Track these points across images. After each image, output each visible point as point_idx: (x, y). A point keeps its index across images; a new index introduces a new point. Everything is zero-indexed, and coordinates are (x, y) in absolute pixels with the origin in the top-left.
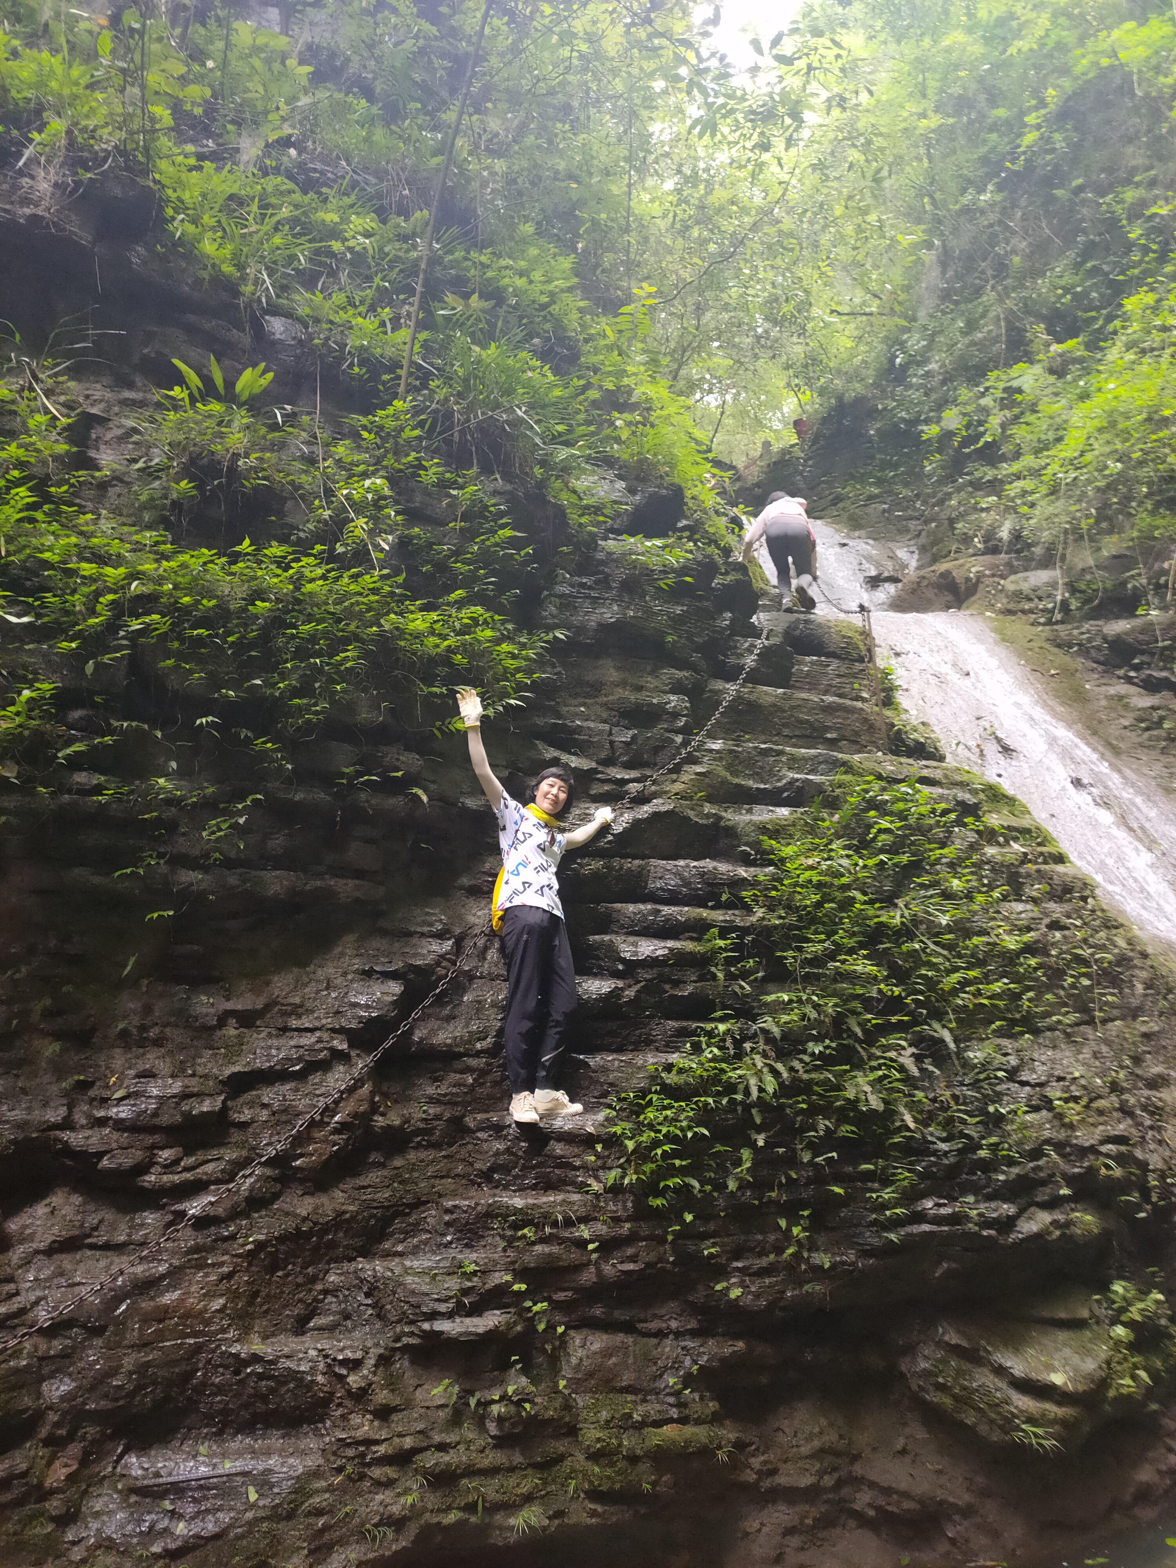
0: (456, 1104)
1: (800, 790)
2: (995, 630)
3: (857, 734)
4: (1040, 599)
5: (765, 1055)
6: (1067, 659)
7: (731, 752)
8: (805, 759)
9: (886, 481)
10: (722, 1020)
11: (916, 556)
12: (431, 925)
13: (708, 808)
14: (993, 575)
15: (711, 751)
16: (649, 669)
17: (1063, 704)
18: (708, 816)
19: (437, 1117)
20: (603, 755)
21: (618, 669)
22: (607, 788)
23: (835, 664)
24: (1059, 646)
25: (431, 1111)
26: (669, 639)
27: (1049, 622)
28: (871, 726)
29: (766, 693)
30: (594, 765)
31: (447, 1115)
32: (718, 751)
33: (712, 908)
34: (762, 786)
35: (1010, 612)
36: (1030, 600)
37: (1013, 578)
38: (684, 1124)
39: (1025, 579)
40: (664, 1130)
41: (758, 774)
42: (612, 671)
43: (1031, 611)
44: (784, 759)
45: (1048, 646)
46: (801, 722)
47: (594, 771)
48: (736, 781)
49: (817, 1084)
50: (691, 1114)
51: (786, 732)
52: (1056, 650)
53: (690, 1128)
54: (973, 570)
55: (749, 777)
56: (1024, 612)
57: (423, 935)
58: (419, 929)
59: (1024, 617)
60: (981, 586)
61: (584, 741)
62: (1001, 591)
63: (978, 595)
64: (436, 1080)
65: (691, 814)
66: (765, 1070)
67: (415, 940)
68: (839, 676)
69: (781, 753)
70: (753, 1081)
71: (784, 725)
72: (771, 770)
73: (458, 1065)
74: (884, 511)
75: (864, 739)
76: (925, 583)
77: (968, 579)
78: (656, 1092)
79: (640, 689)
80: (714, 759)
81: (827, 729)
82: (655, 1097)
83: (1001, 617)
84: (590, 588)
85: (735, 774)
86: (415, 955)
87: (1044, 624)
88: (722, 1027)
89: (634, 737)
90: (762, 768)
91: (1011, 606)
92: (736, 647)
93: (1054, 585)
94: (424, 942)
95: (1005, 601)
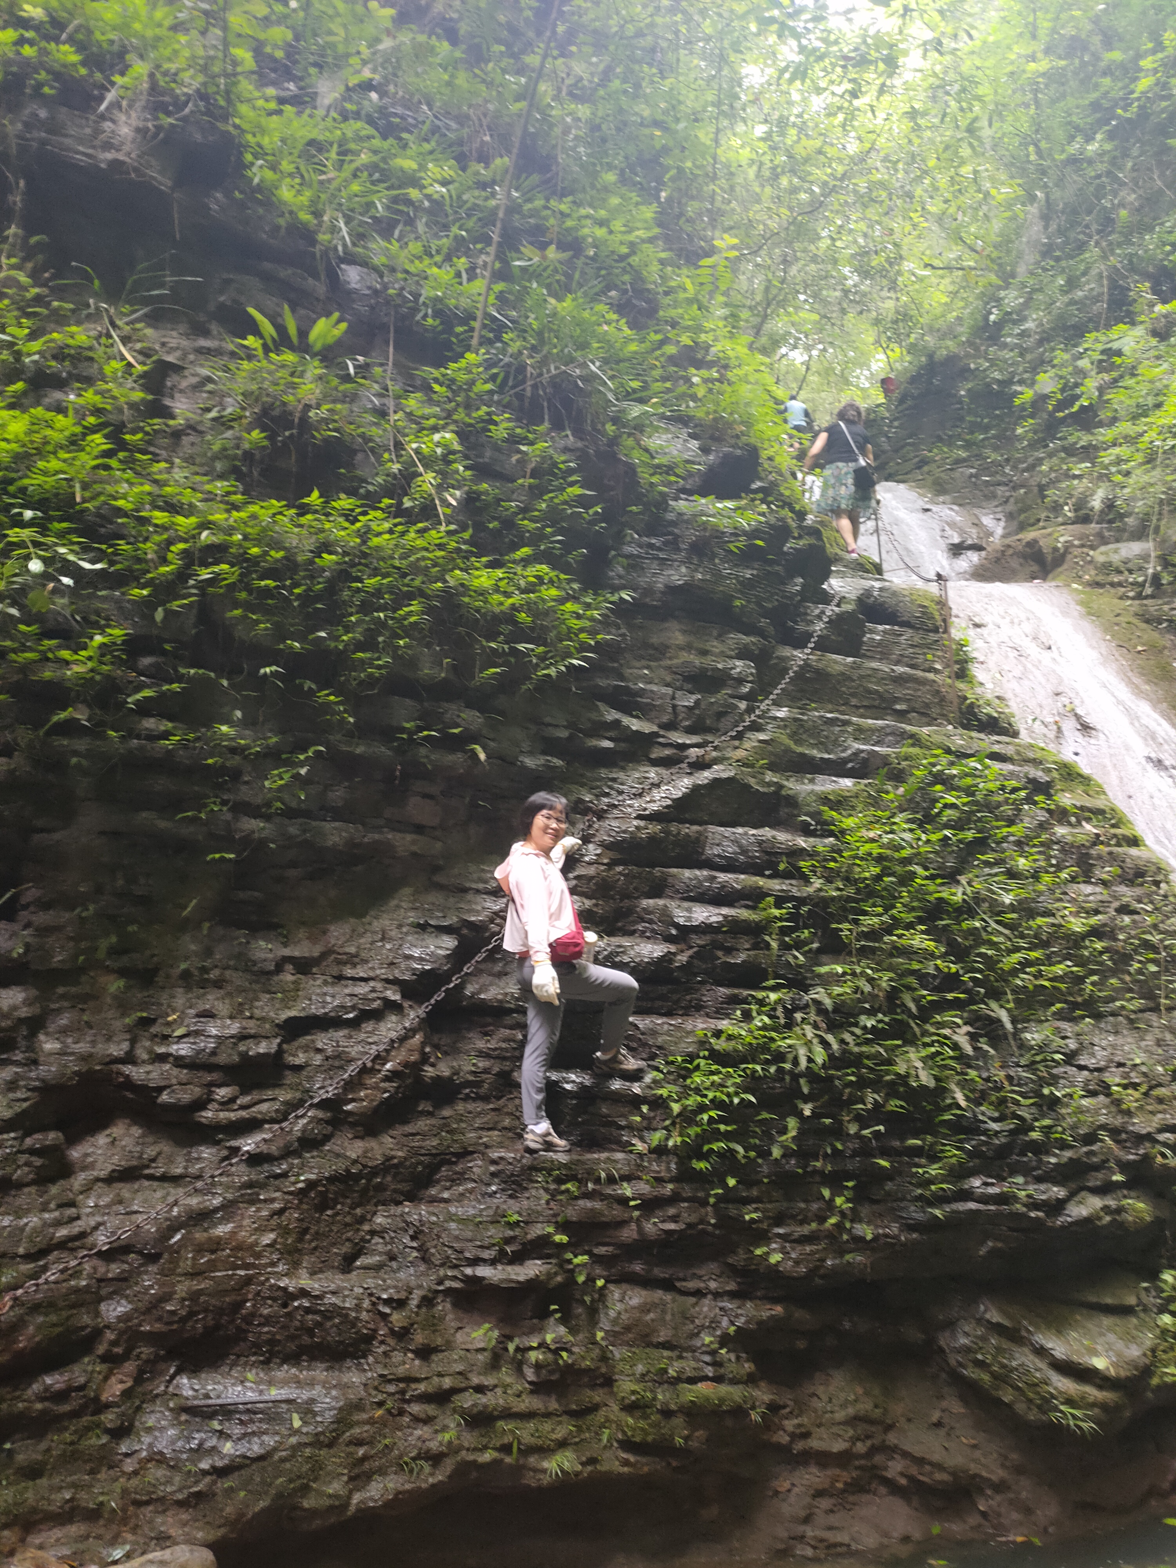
0: (505, 1059)
1: (865, 761)
2: (1081, 603)
3: (927, 706)
4: (1130, 571)
5: (816, 1026)
6: (1156, 635)
7: (796, 720)
8: (873, 730)
9: (974, 444)
10: (774, 989)
11: (1002, 524)
12: (486, 882)
13: (770, 777)
14: (1082, 546)
15: (775, 718)
16: (715, 633)
17: (1149, 682)
18: (769, 784)
19: (486, 1071)
20: (665, 719)
21: (684, 632)
22: (667, 752)
23: (909, 632)
24: (1147, 621)
25: (480, 1065)
26: (737, 603)
27: (1139, 596)
28: (943, 699)
29: (835, 662)
30: (655, 729)
31: (496, 1069)
32: (782, 719)
33: (769, 877)
34: (826, 756)
35: (1098, 585)
36: (1120, 572)
37: (1103, 549)
38: (731, 1090)
39: (1116, 551)
40: (711, 1095)
41: (821, 743)
42: (677, 634)
43: (1120, 584)
44: (850, 729)
45: (1135, 621)
46: (870, 692)
47: (655, 735)
48: (800, 750)
49: (868, 1058)
50: (738, 1080)
51: (854, 701)
52: (1144, 626)
53: (737, 1094)
54: (1062, 539)
55: (813, 746)
56: (1113, 585)
57: (478, 891)
58: (474, 886)
59: (1113, 591)
60: (1069, 557)
61: (648, 704)
62: (1090, 562)
63: (1065, 566)
64: (486, 1034)
65: (752, 781)
66: (815, 1041)
67: (470, 896)
68: (912, 646)
69: (846, 723)
70: (802, 1052)
71: (853, 695)
72: (836, 740)
73: (508, 1020)
74: (971, 476)
75: (935, 711)
76: (1011, 551)
77: (1056, 549)
78: (704, 1057)
79: (704, 653)
80: (779, 727)
81: (897, 700)
82: (703, 1062)
83: (1088, 589)
84: (659, 549)
85: (798, 742)
86: (470, 911)
87: (1133, 598)
88: (773, 996)
89: (697, 702)
90: (827, 737)
91: (1100, 578)
92: (806, 614)
93: (1145, 558)
94: (479, 898)
95: (1093, 572)
